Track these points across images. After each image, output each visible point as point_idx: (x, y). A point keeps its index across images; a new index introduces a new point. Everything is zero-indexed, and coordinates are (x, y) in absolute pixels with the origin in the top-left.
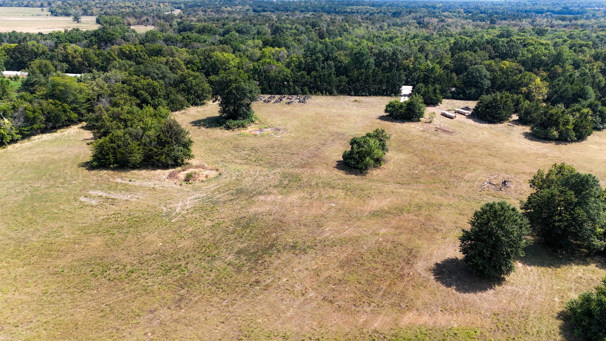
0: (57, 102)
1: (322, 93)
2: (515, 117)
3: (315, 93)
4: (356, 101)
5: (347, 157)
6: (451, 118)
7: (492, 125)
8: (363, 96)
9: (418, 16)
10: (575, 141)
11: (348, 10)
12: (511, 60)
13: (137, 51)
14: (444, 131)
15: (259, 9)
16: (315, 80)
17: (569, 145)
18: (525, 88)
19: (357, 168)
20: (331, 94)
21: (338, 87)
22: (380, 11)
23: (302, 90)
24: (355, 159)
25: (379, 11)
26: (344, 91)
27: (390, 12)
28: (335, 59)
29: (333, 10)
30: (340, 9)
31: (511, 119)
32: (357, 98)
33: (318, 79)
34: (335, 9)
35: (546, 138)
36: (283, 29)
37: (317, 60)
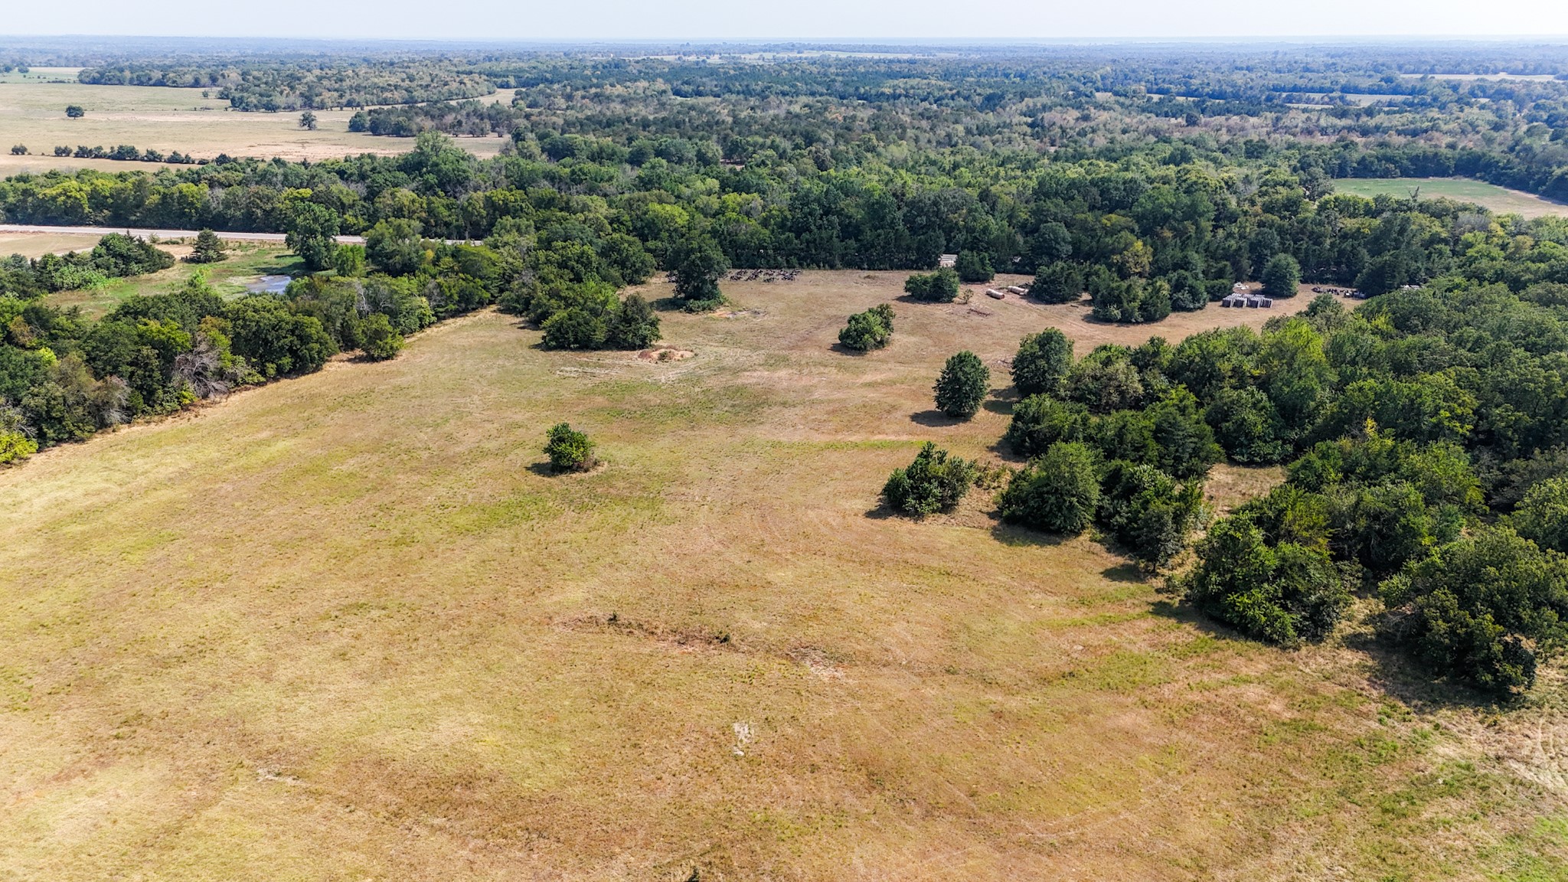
0: (469, 276)
1: (819, 267)
2: (1086, 296)
3: (808, 265)
4: (868, 277)
5: (843, 336)
6: (997, 298)
7: (1049, 307)
8: (880, 270)
9: (1039, 105)
10: (1142, 323)
11: (887, 91)
12: (1123, 212)
13: (516, 201)
14: (979, 313)
15: (686, 88)
16: (808, 246)
17: (1132, 328)
18: (1119, 257)
19: (856, 349)
20: (832, 267)
21: (842, 257)
22: (958, 93)
23: (788, 262)
24: (853, 339)
25: (954, 91)
26: (850, 264)
27: (979, 95)
28: (839, 213)
29: (851, 90)
30: (867, 88)
31: (1081, 299)
32: (871, 273)
33: (811, 245)
34: (857, 89)
35: (1108, 320)
36: (746, 147)
37: (810, 214)
